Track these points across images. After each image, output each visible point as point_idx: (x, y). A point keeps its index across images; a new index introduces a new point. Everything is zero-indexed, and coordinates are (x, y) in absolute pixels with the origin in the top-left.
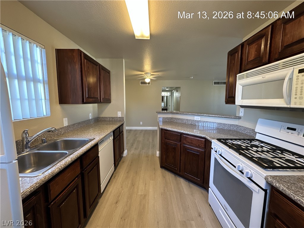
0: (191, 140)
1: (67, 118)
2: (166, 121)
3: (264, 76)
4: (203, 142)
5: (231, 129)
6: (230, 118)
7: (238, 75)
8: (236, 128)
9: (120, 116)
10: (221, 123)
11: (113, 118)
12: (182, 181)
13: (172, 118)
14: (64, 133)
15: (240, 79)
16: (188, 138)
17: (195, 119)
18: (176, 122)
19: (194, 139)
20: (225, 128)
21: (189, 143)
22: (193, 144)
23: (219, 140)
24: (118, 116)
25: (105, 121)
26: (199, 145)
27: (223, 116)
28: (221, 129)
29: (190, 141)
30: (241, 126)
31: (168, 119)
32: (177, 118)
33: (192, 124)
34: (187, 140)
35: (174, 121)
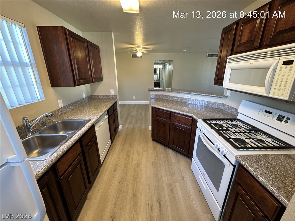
0: (180, 118)
1: (61, 100)
2: (158, 99)
3: (252, 63)
4: (190, 120)
5: (218, 108)
6: (218, 97)
7: (228, 57)
8: (222, 107)
9: (113, 94)
10: (209, 102)
11: (106, 96)
12: (170, 152)
13: (163, 96)
14: (61, 115)
15: (230, 62)
16: (177, 116)
17: (185, 97)
18: (167, 99)
19: (182, 117)
20: (212, 107)
21: (178, 120)
22: (181, 122)
23: (204, 120)
24: (111, 94)
25: (99, 99)
26: (186, 123)
27: (211, 95)
28: (208, 107)
29: (178, 119)
30: (226, 105)
31: (160, 97)
32: (168, 96)
33: (182, 102)
34: (176, 119)
35: (165, 98)
